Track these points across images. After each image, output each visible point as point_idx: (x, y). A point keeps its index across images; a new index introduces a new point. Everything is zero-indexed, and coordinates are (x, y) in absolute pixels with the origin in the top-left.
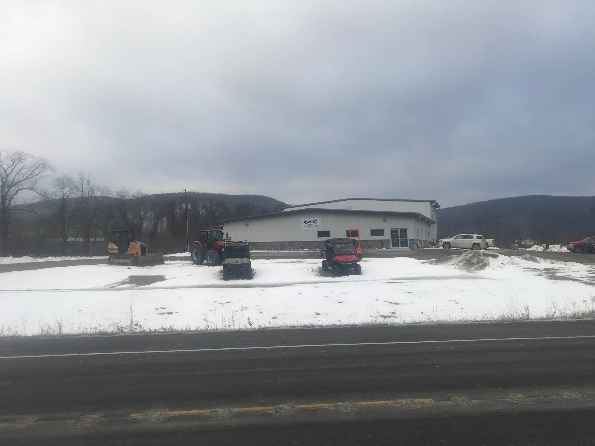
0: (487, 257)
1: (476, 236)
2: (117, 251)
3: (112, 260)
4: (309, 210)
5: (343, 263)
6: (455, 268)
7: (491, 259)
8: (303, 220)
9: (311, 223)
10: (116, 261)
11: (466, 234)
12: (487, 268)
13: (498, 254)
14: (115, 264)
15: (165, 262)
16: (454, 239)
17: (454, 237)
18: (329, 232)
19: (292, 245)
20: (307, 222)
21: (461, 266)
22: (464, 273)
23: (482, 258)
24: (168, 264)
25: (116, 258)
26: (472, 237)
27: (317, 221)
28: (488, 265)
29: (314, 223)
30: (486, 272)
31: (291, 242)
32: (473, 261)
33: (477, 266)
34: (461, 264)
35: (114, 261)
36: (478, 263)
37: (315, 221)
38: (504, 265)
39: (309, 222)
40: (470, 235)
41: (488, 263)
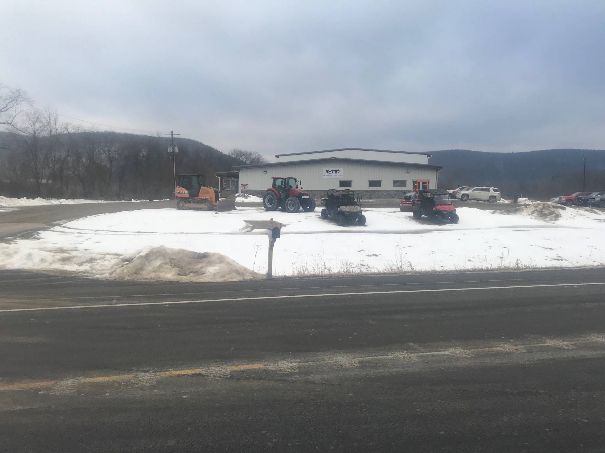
0: (557, 209)
1: (493, 189)
2: (187, 196)
3: (181, 205)
4: (332, 160)
5: (445, 213)
6: (531, 218)
7: (561, 211)
8: (325, 169)
9: (333, 172)
10: (187, 205)
11: (483, 187)
12: (560, 219)
13: (565, 207)
14: (185, 209)
15: (236, 207)
16: (473, 191)
17: (473, 189)
18: (351, 181)
19: (312, 194)
20: (329, 172)
21: (536, 216)
22: (542, 223)
23: (553, 209)
24: (238, 210)
25: (185, 203)
26: (489, 190)
27: (339, 170)
28: (561, 216)
29: (336, 172)
30: (560, 222)
31: (312, 191)
32: (545, 212)
33: (550, 217)
34: (535, 215)
35: (185, 205)
36: (551, 214)
37: (338, 170)
38: (574, 216)
39: (331, 171)
40: (487, 188)
41: (559, 214)
